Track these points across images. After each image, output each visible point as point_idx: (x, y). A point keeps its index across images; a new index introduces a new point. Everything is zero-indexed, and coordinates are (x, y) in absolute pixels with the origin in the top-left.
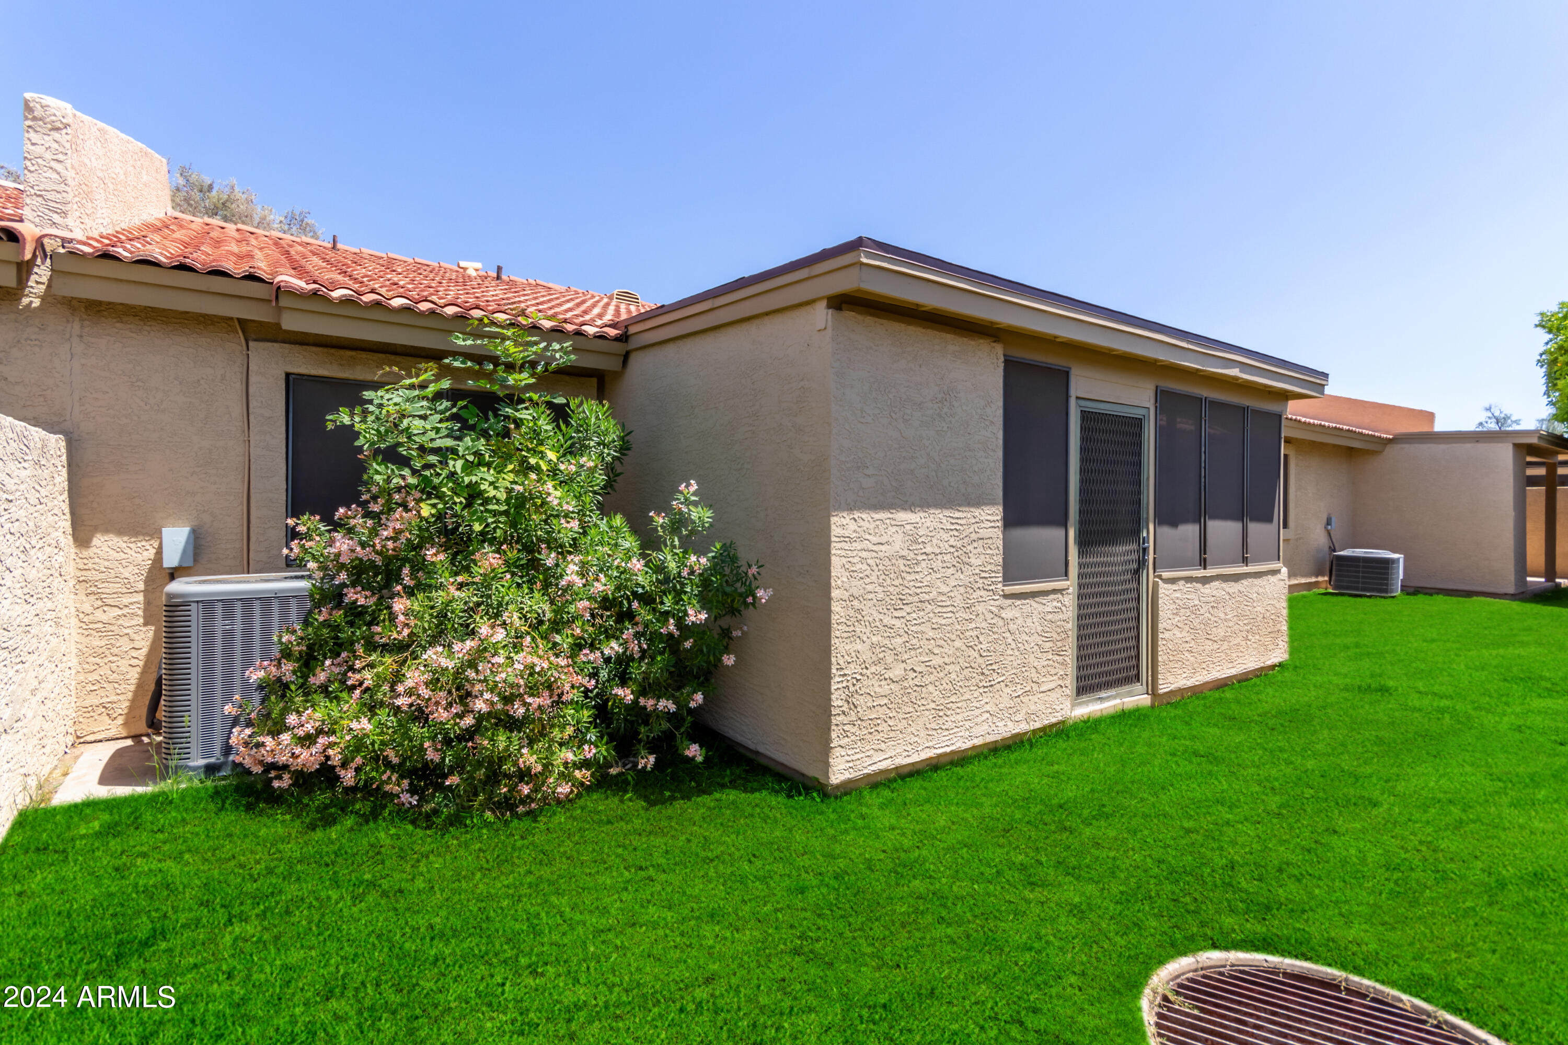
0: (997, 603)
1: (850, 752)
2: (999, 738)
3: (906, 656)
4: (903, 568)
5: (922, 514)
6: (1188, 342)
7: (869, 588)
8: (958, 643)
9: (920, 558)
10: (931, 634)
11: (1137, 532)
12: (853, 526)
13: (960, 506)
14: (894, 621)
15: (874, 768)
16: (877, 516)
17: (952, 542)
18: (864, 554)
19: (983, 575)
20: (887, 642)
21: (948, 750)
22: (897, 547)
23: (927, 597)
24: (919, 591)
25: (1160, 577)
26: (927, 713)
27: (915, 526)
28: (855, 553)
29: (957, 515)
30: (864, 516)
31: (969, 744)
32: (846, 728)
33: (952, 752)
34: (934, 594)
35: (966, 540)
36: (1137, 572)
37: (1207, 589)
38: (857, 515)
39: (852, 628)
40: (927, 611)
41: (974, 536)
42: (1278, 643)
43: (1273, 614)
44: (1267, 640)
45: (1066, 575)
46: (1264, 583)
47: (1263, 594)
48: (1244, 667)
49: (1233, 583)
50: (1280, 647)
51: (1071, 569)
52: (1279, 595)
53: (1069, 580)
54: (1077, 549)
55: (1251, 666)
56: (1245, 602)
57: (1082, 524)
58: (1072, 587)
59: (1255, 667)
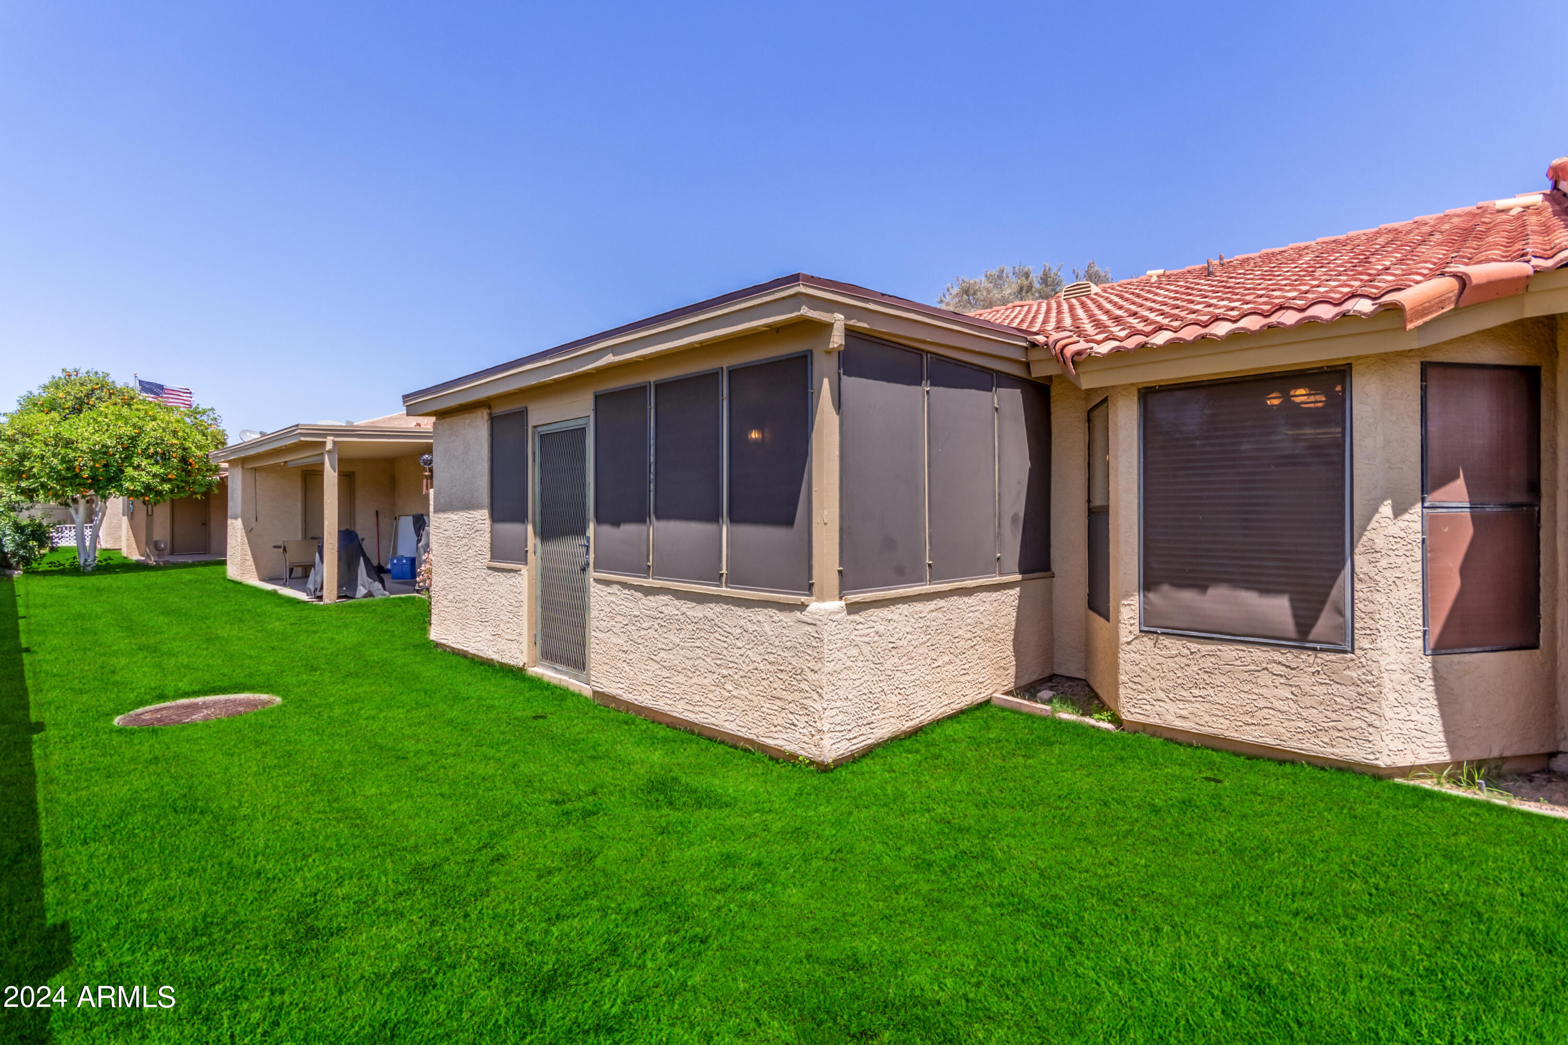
0: (486, 572)
1: (438, 628)
3: (453, 590)
4: (452, 544)
5: (458, 516)
7: (442, 552)
8: (470, 590)
9: (457, 539)
11: (584, 531)
16: (444, 517)
17: (468, 531)
19: (480, 552)
20: (447, 580)
22: (450, 533)
23: (459, 561)
24: (457, 556)
25: (595, 577)
26: (460, 624)
27: (456, 522)
28: (439, 534)
30: (441, 516)
31: (473, 651)
35: (472, 531)
36: (584, 570)
37: (652, 602)
40: (459, 568)
42: (796, 722)
43: (782, 671)
44: (768, 706)
45: (525, 561)
46: (759, 618)
47: (756, 633)
48: (713, 720)
49: (694, 604)
50: (801, 730)
51: (531, 556)
52: (798, 646)
53: (526, 564)
54: (538, 541)
55: (729, 727)
56: (716, 635)
57: (543, 522)
58: (524, 570)
59: (740, 734)
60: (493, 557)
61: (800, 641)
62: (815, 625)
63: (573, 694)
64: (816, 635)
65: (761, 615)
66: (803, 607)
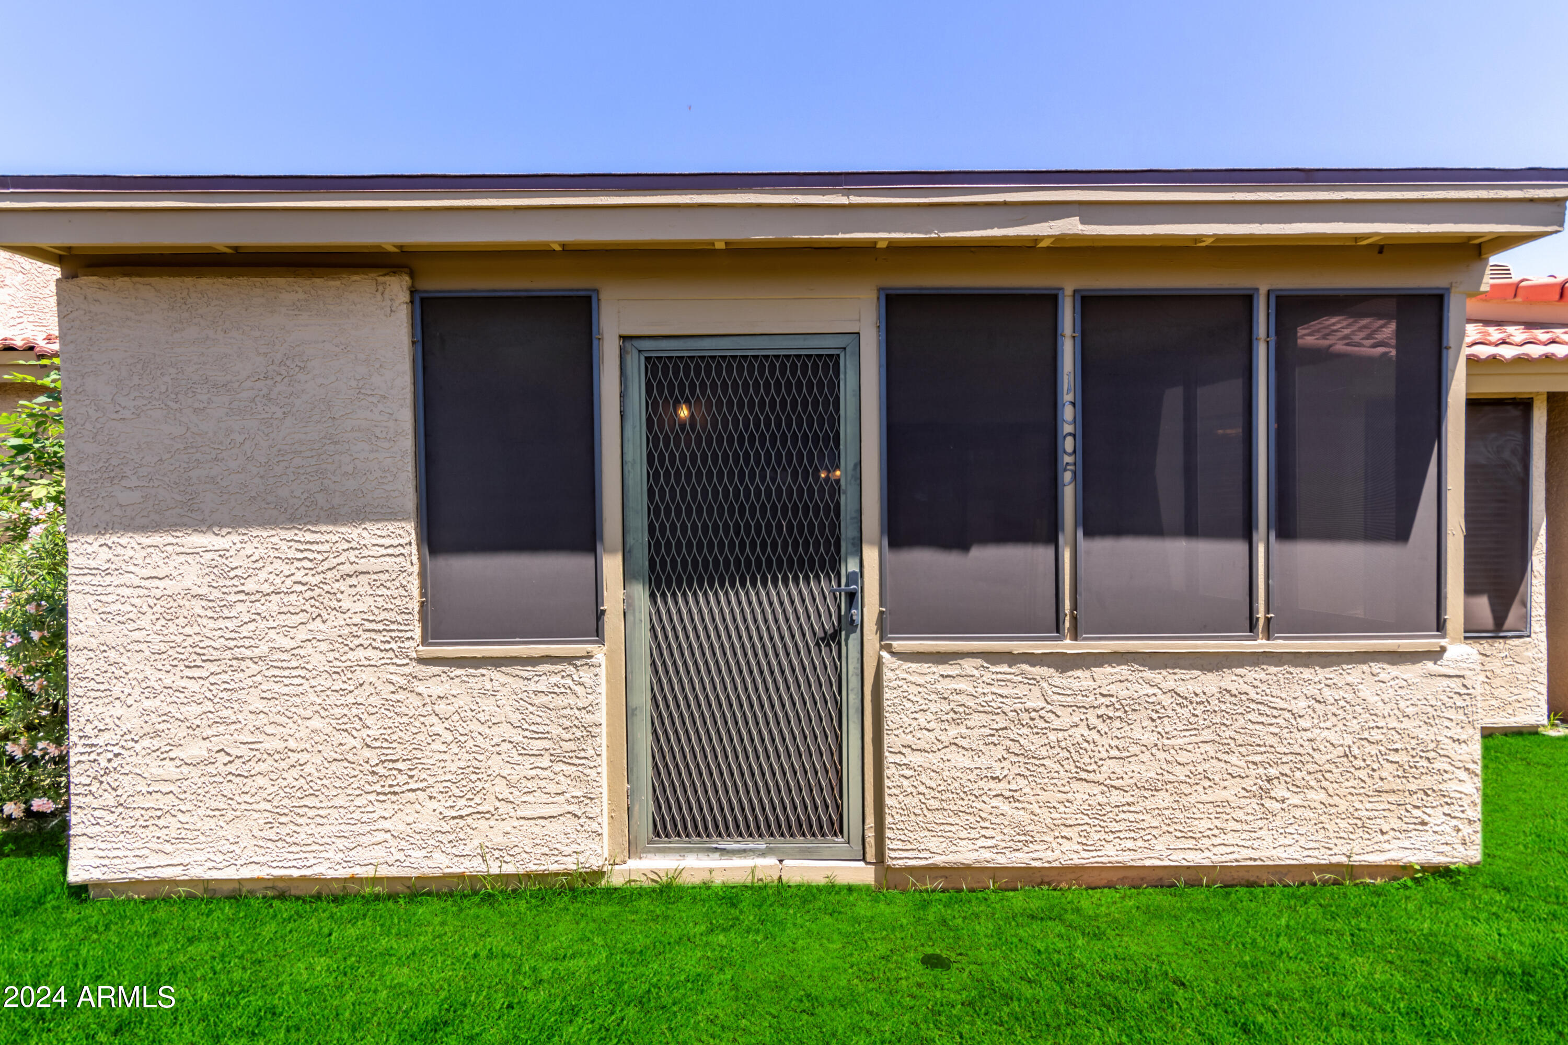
0: (406, 670)
1: (103, 846)
2: (414, 874)
3: (209, 732)
4: (202, 612)
5: (236, 538)
6: (847, 193)
7: (137, 635)
8: (316, 723)
9: (233, 598)
10: (260, 705)
11: (832, 565)
12: (105, 554)
13: (315, 524)
14: (184, 683)
15: (149, 873)
16: (148, 541)
17: (299, 576)
18: (126, 592)
19: (369, 626)
20: (173, 709)
21: (296, 873)
22: (188, 583)
23: (248, 653)
24: (231, 644)
25: (888, 648)
26: (256, 815)
27: (223, 553)
28: (109, 589)
29: (309, 537)
30: (124, 541)
31: (342, 873)
32: (97, 813)
33: (303, 878)
34: (264, 649)
35: (329, 575)
36: (832, 638)
37: (1080, 679)
38: (110, 539)
39: (106, 686)
40: (249, 672)
41: (347, 568)
42: (1427, 818)
43: (1396, 750)
44: (1369, 806)
45: (598, 633)
46: (1349, 679)
47: (1342, 703)
48: (1246, 853)
49: (1199, 673)
50: (1436, 828)
51: (613, 623)
52: (1430, 709)
53: (602, 642)
54: (641, 593)
55: (1285, 855)
56: (1253, 716)
57: (655, 546)
58: (600, 654)
59: (1309, 861)
60: (431, 634)
61: (1433, 703)
62: (1463, 677)
63: (819, 889)
64: (1463, 691)
65: (1354, 673)
66: (1437, 655)
